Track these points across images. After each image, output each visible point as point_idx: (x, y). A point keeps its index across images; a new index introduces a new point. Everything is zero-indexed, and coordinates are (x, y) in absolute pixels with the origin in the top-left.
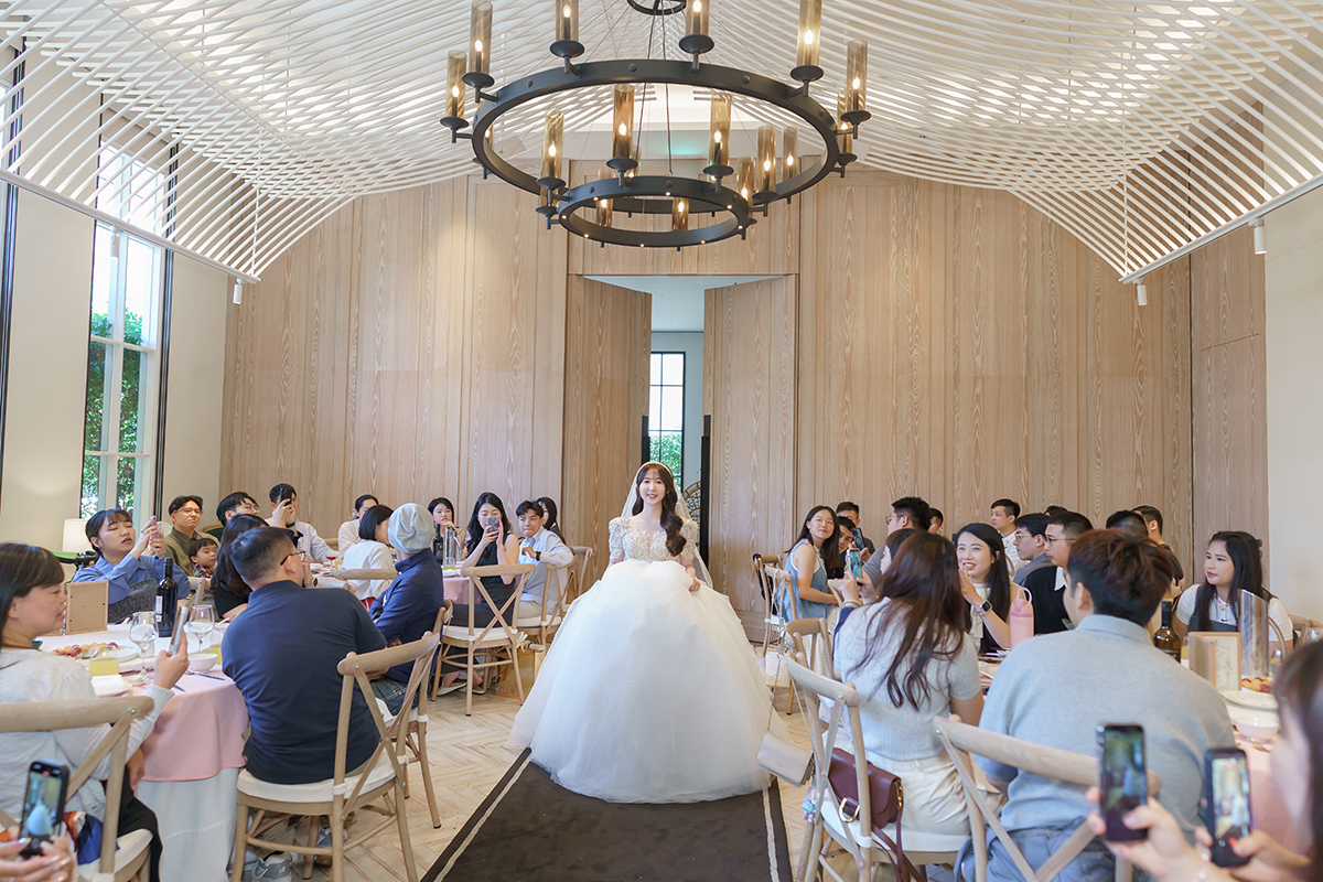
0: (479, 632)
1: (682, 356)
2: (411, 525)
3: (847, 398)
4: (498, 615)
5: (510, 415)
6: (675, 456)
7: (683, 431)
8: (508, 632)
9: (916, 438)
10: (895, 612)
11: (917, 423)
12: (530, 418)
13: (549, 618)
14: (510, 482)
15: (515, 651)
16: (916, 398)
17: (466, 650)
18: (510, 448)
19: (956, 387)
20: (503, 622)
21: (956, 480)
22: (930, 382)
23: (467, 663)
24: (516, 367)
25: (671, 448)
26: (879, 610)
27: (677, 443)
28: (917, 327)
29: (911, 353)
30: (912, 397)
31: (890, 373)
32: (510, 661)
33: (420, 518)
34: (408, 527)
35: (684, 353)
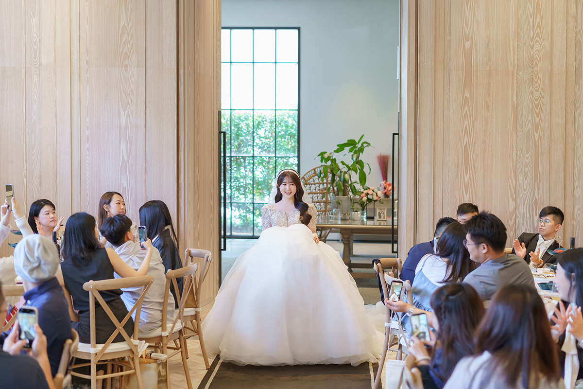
0: (100, 347)
1: (297, 31)
2: (36, 254)
3: (467, 95)
4: (120, 327)
5: (122, 113)
6: (292, 136)
7: (299, 110)
8: (130, 344)
9: (537, 135)
10: (495, 368)
11: (537, 120)
12: (143, 115)
13: (169, 325)
14: (124, 181)
15: (137, 362)
16: (536, 94)
17: (89, 361)
18: (123, 146)
19: (577, 82)
20: (125, 334)
21: (576, 178)
22: (551, 79)
23: (90, 374)
24: (126, 62)
25: (287, 126)
26: (481, 367)
27: (293, 122)
28: (538, 19)
29: (532, 47)
30: (532, 93)
31: (512, 69)
32: (133, 371)
33: (45, 248)
34: (33, 256)
35: (299, 29)
